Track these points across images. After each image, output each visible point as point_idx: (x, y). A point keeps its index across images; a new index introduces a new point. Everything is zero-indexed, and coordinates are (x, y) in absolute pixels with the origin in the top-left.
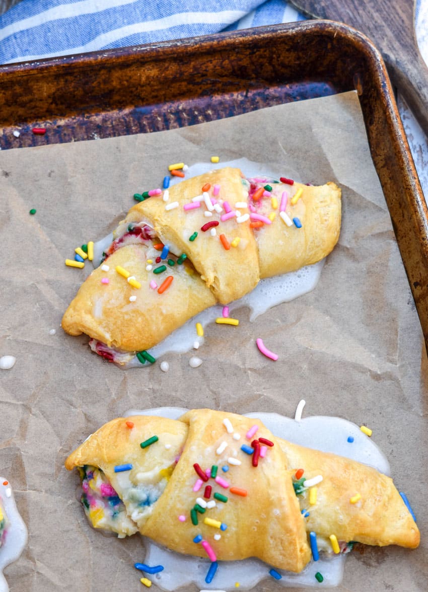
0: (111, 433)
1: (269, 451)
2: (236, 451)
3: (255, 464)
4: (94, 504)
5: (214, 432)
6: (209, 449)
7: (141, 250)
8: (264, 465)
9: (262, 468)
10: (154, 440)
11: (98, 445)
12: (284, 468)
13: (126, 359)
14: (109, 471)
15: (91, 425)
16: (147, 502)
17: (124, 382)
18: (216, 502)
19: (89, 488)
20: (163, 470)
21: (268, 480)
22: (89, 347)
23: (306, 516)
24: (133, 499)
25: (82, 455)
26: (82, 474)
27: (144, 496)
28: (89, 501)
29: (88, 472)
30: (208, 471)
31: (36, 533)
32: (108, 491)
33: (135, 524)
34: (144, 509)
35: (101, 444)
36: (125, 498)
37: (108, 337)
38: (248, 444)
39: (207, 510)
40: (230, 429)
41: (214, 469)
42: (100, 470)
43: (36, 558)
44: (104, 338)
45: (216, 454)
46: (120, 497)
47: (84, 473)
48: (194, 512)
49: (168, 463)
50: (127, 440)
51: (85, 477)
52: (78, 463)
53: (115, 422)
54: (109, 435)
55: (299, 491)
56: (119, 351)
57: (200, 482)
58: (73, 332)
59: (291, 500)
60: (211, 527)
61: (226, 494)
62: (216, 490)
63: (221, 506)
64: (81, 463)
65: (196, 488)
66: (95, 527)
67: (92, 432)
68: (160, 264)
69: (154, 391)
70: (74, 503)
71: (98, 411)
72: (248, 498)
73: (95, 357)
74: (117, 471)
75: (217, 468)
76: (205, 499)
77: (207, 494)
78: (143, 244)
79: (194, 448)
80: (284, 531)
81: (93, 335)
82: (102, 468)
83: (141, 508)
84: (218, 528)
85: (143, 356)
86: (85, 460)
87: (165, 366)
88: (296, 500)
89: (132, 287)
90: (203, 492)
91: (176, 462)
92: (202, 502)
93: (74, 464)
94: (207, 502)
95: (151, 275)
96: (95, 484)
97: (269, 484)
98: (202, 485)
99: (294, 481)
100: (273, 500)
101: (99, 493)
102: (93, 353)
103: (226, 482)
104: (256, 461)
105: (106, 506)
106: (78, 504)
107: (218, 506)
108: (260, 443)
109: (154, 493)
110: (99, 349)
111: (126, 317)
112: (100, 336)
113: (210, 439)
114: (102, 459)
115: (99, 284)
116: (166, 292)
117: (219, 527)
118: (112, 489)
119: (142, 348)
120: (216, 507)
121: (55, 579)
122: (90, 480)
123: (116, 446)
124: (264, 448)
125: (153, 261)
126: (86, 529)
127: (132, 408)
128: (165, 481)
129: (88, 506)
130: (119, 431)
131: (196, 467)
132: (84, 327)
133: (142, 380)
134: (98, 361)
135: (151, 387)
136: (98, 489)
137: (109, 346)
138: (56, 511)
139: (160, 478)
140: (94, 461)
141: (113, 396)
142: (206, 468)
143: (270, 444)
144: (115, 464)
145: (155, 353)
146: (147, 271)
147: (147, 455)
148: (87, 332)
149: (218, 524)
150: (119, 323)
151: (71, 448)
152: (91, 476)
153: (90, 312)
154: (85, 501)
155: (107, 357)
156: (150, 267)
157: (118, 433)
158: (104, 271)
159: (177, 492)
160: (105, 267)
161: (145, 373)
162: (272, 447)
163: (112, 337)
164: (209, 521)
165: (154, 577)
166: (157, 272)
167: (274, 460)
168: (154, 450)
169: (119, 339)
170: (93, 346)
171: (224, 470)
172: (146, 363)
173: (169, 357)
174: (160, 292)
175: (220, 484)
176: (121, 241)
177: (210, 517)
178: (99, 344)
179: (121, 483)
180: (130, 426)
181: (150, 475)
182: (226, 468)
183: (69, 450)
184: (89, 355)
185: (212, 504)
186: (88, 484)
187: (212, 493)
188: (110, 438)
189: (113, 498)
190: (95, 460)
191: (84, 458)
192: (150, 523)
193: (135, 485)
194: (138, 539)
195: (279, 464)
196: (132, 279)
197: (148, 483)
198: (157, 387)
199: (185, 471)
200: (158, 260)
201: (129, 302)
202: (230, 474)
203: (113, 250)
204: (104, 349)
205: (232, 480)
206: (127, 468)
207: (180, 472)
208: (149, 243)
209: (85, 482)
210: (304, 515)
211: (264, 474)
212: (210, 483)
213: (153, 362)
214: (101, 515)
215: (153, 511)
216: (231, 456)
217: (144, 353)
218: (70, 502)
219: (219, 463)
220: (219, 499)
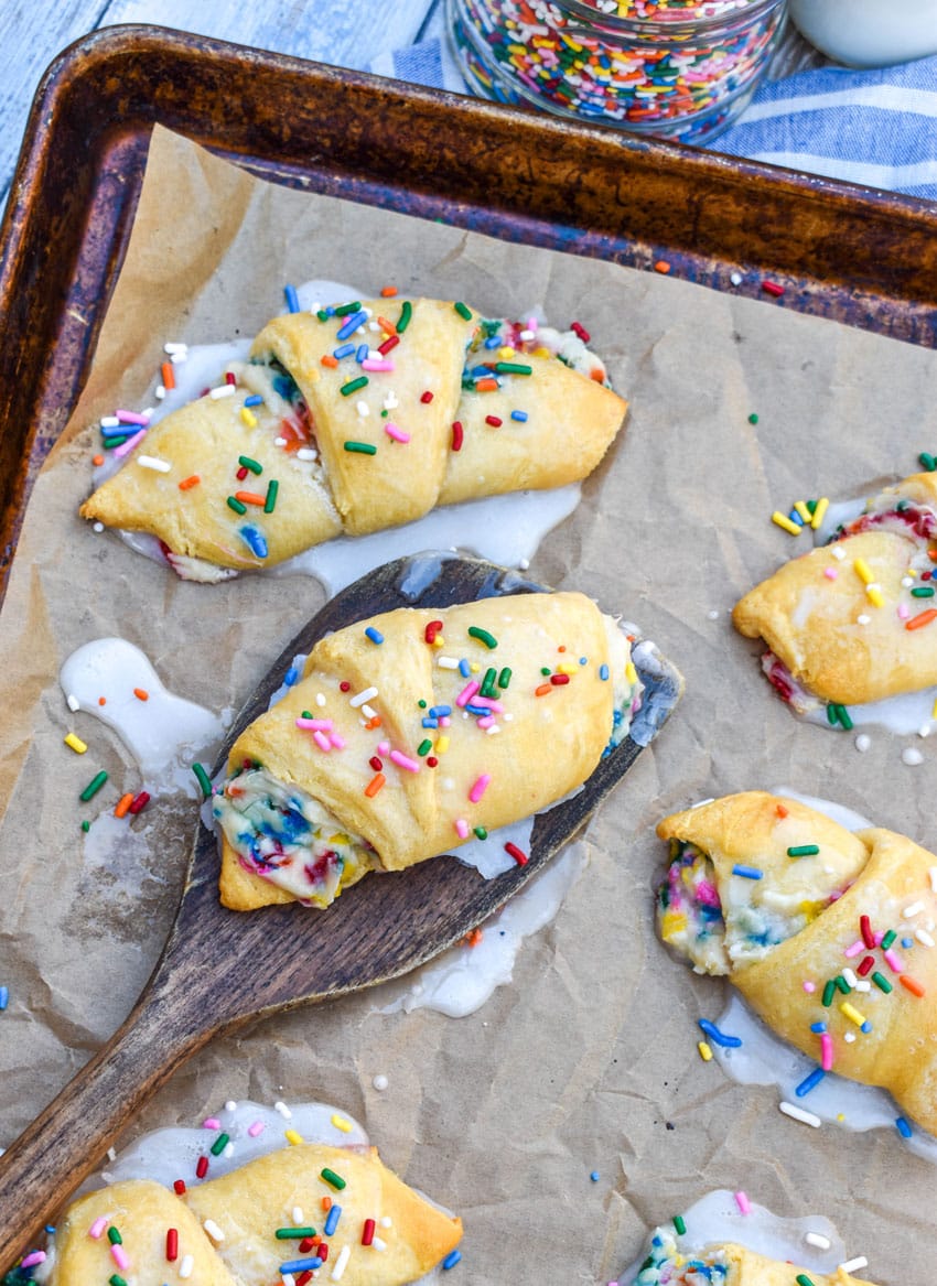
0: (747, 812)
2: (933, 923)
4: (676, 903)
5: (910, 879)
6: (893, 902)
7: (906, 549)
10: (811, 852)
11: (722, 820)
13: (809, 706)
14: (723, 867)
15: (715, 784)
16: (763, 939)
17: (792, 738)
18: (872, 987)
19: (680, 877)
20: (807, 902)
22: (760, 663)
24: (743, 925)
25: (692, 824)
26: (675, 850)
27: (761, 929)
28: (670, 897)
29: (687, 853)
30: (880, 935)
31: (572, 909)
32: (708, 895)
33: (730, 963)
34: (754, 947)
35: (726, 821)
36: (731, 919)
37: (799, 661)
39: (852, 992)
41: (889, 936)
42: (708, 859)
43: (557, 947)
44: (792, 660)
45: (902, 916)
46: (724, 913)
47: (678, 852)
48: (832, 986)
49: (818, 895)
50: (769, 833)
51: (679, 857)
52: (681, 834)
53: (757, 796)
54: (744, 812)
56: (807, 690)
57: (861, 945)
58: (748, 630)
60: (847, 1018)
61: (891, 980)
62: (879, 967)
63: (877, 995)
64: (684, 836)
65: (851, 953)
66: (665, 939)
67: (716, 796)
68: (927, 584)
69: (831, 774)
70: (645, 890)
71: (734, 768)
72: (922, 1002)
73: (762, 682)
74: (736, 873)
75: (895, 936)
76: (858, 973)
77: (864, 968)
78: (911, 540)
79: (871, 890)
81: (777, 648)
82: (714, 859)
83: (750, 944)
84: (857, 1025)
85: (836, 713)
86: (692, 836)
87: (864, 742)
89: (869, 600)
90: (858, 963)
91: (832, 900)
92: (850, 976)
93: (674, 833)
94: (859, 979)
95: (906, 595)
96: (693, 875)
98: (861, 951)
101: (692, 892)
102: (763, 674)
103: (900, 964)
105: (696, 916)
106: (651, 893)
107: (872, 993)
109: (779, 930)
110: (777, 672)
111: (842, 644)
112: (787, 654)
113: (901, 887)
114: (720, 845)
115: (820, 573)
116: (917, 631)
117: (860, 1024)
118: (715, 894)
119: (840, 699)
120: (868, 994)
121: (574, 988)
122: (686, 866)
123: (750, 835)
125: (917, 573)
126: (648, 935)
127: (787, 784)
128: (803, 919)
129: (666, 904)
130: (763, 813)
131: (864, 921)
132: (769, 629)
133: (820, 747)
134: (764, 690)
135: (829, 764)
136: (694, 886)
137: (794, 675)
138: (613, 889)
139: (799, 911)
140: (706, 842)
141: (767, 753)
142: (878, 928)
144: (738, 860)
145: (856, 715)
146: (901, 586)
147: (792, 868)
148: (769, 639)
149: (861, 1020)
150: (826, 647)
151: (671, 804)
152: (690, 862)
153: (788, 611)
154: (663, 895)
155: (781, 690)
156: (909, 582)
157: (758, 815)
158: (834, 558)
159: (818, 944)
160: (838, 549)
161: (831, 738)
163: (805, 664)
164: (848, 1008)
165: (722, 1050)
166: (915, 593)
168: (806, 865)
169: (813, 673)
170: (767, 664)
171: (903, 944)
172: (837, 725)
173: (876, 731)
174: (909, 627)
175: (889, 963)
176: (878, 519)
177: (853, 1004)
178: (779, 664)
179: (734, 894)
180: (781, 813)
181: (785, 900)
182: (908, 943)
183: (668, 806)
184: (754, 675)
185: (864, 985)
186: (680, 872)
187: (872, 970)
188: (744, 817)
189: (711, 909)
190: (709, 840)
191: (693, 831)
192: (754, 972)
193: (755, 905)
194: (723, 986)
196: (875, 589)
197: (776, 910)
198: (837, 768)
199: (843, 920)
200: (925, 576)
201: (854, 621)
202: (910, 954)
203: (858, 528)
204: (783, 676)
205: (909, 964)
206: (753, 876)
207: (835, 918)
208: (923, 543)
209: (676, 865)
212: (874, 954)
213: (847, 727)
214: (682, 925)
215: (768, 956)
216: (923, 927)
217: (841, 709)
218: (640, 885)
219: (901, 930)
220: (879, 984)
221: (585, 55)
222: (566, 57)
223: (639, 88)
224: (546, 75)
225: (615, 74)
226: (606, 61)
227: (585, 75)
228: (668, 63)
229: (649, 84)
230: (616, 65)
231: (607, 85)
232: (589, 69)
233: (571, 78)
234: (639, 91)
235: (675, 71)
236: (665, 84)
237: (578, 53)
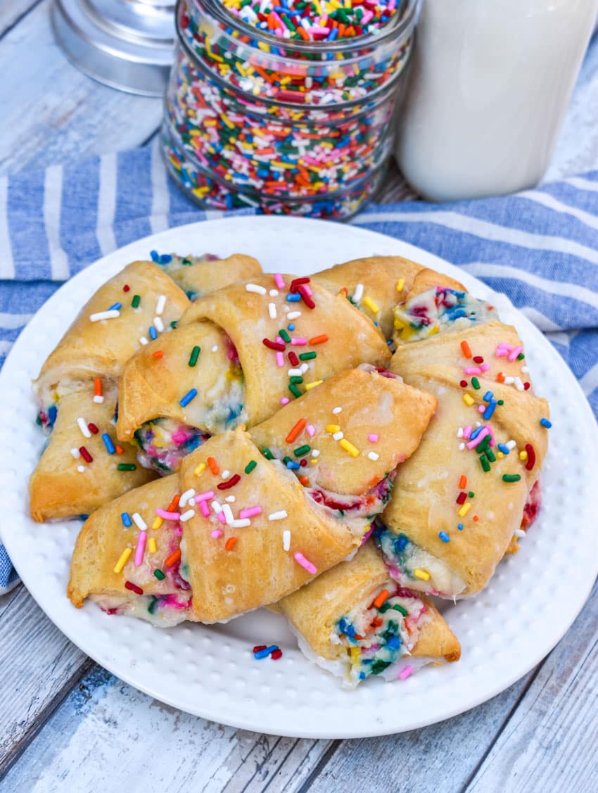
221: (237, 132)
222: (224, 133)
223: (273, 162)
224: (212, 151)
225: (255, 148)
226: (249, 138)
227: (238, 151)
228: (290, 142)
229: (279, 159)
230: (257, 140)
231: (249, 158)
232: (239, 144)
233: (227, 153)
234: (273, 166)
235: (295, 150)
236: (288, 161)
237: (232, 131)
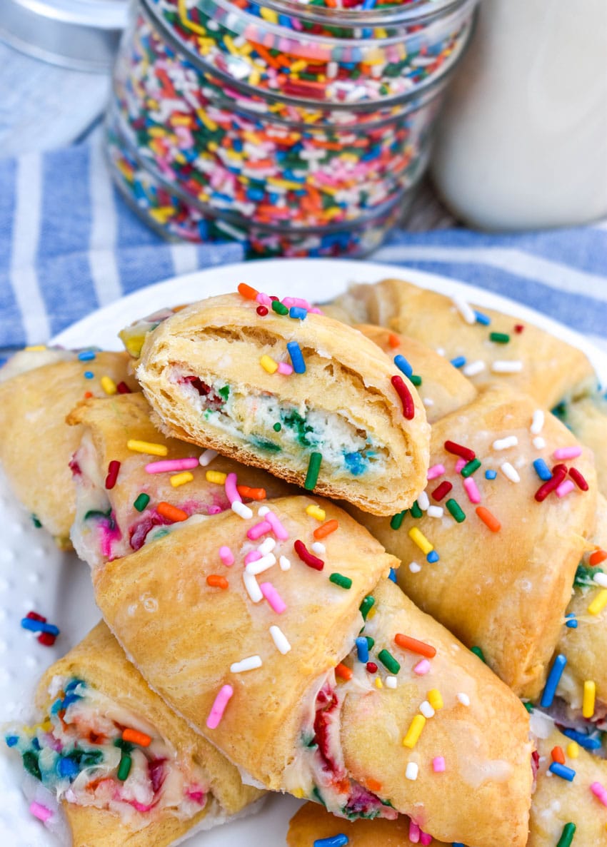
1: (573, 494)
2: (524, 461)
3: (539, 497)
5: (510, 417)
6: (485, 434)
8: (553, 508)
9: (547, 510)
12: (582, 533)
18: (444, 514)
21: (546, 531)
23: (568, 624)
38: (549, 465)
39: (424, 517)
40: (537, 427)
41: (473, 465)
45: (491, 448)
55: (580, 580)
57: (440, 468)
59: (560, 582)
60: (415, 545)
61: (468, 510)
62: (457, 495)
63: (449, 523)
65: (429, 475)
72: (497, 538)
75: (480, 465)
76: (431, 498)
77: (439, 493)
79: (465, 420)
80: (520, 621)
84: (423, 553)
88: (569, 591)
90: (433, 486)
92: (425, 503)
94: (431, 504)
97: (542, 537)
98: (440, 474)
99: (582, 561)
100: (533, 563)
103: (478, 494)
104: (544, 492)
107: (444, 521)
108: (567, 475)
113: (499, 423)
117: (427, 551)
120: (439, 520)
124: (568, 485)
131: (450, 446)
143: (582, 484)
149: (427, 547)
162: (584, 492)
164: (417, 534)
167: (573, 510)
171: (487, 476)
175: (467, 491)
177: (422, 530)
182: (492, 475)
185: (437, 511)
187: (448, 497)
195: (577, 520)
202: (493, 488)
205: (489, 497)
210: (567, 619)
211: (545, 521)
212: (454, 479)
216: (513, 463)
219: (487, 461)
220: (454, 512)
